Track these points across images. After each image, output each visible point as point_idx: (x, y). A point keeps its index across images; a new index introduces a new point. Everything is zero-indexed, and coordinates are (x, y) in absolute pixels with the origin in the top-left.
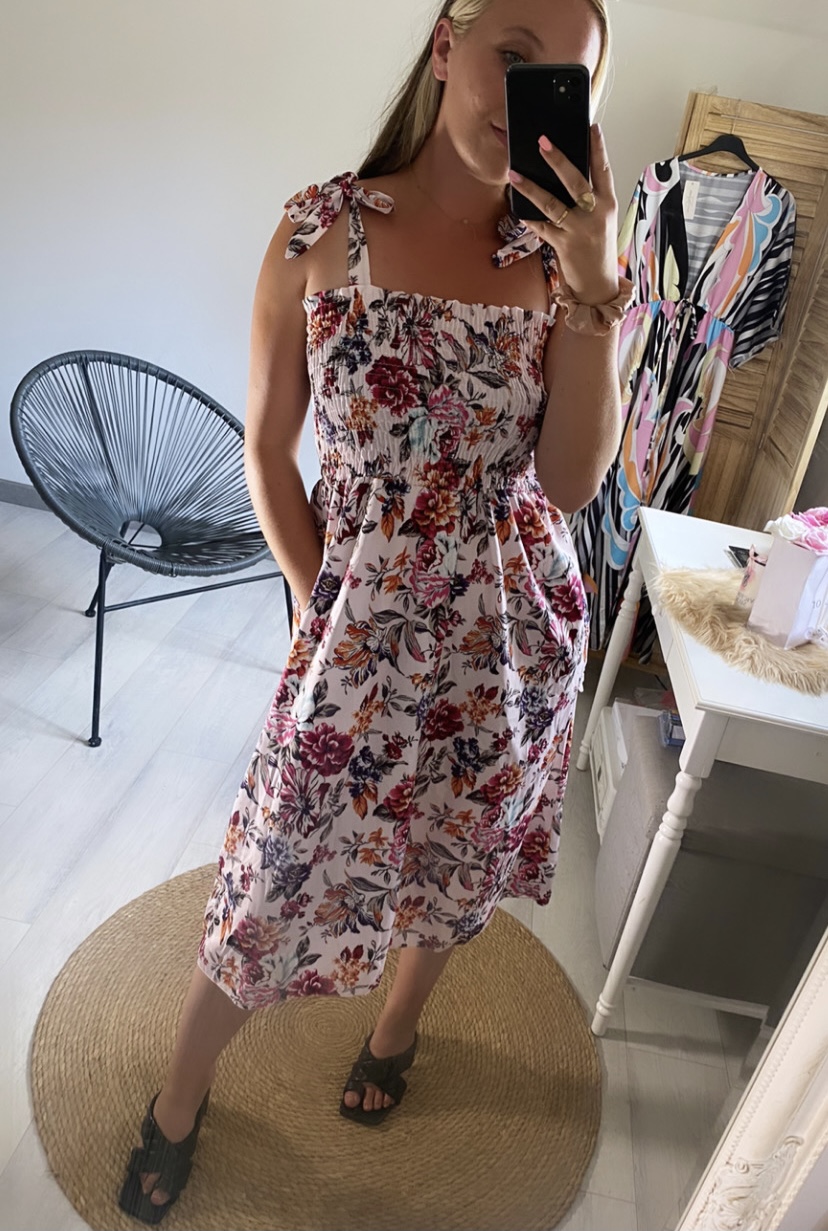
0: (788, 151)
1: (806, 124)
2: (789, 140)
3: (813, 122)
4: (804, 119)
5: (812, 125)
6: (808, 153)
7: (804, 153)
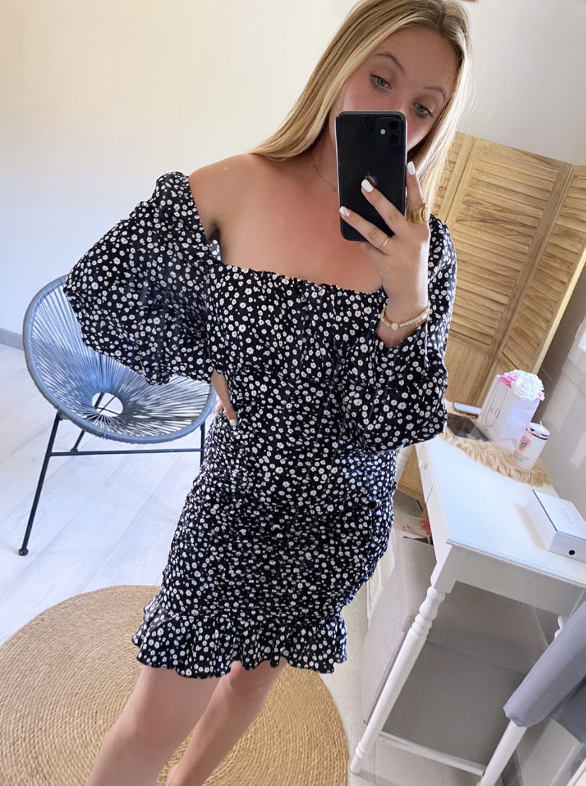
0: (527, 178)
1: (539, 162)
2: (529, 171)
3: (544, 161)
4: (538, 159)
5: (543, 163)
6: (540, 180)
7: (536, 179)
